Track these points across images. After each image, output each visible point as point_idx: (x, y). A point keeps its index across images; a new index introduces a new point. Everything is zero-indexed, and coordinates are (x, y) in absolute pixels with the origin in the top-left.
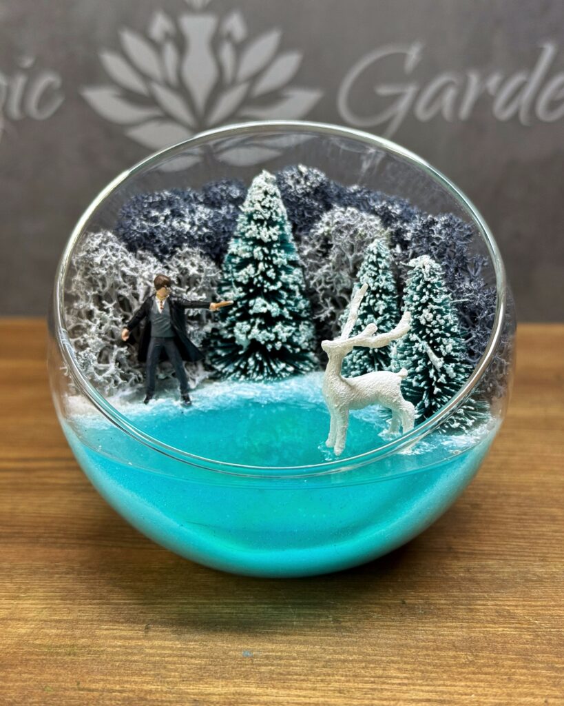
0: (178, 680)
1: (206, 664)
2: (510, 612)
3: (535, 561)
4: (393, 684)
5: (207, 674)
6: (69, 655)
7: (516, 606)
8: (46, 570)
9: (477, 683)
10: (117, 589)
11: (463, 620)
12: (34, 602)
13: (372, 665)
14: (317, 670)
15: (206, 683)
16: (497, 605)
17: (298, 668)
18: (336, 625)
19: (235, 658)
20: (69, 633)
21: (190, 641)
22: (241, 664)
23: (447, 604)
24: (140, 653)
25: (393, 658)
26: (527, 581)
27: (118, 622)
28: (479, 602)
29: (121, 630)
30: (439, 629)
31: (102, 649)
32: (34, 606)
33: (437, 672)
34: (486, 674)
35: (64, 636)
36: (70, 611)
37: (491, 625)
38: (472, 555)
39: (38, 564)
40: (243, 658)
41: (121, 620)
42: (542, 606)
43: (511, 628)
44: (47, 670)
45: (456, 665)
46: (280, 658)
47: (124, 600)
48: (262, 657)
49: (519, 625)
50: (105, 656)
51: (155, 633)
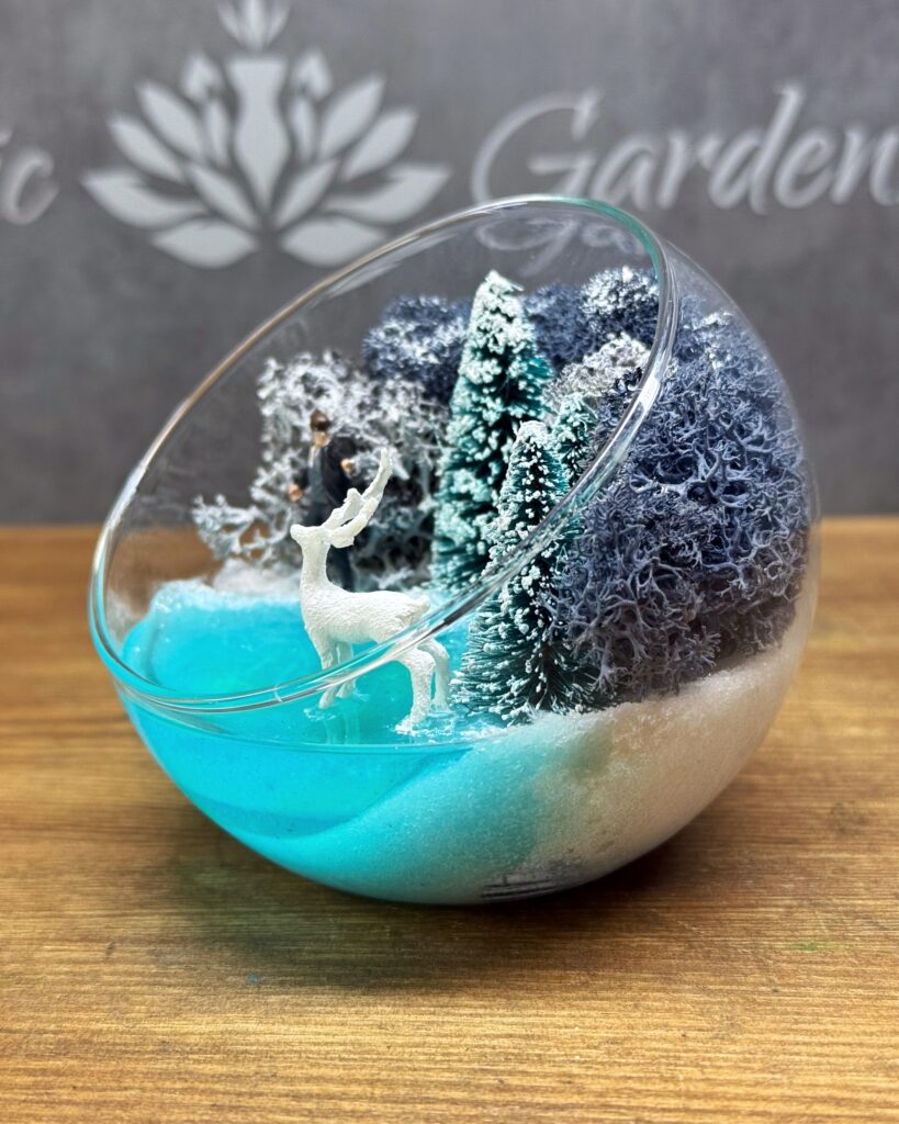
0: (143, 1015)
1: (188, 995)
4: (461, 1015)
5: (189, 1007)
9: (586, 1012)
10: (75, 897)
15: (185, 1019)
18: (393, 938)
19: (232, 984)
21: (172, 964)
24: (94, 981)
27: (70, 941)
29: (72, 951)
30: (545, 941)
31: (39, 977)
33: (531, 999)
34: (602, 999)
37: (625, 934)
40: (245, 985)
41: (75, 938)
42: (707, 907)
43: (655, 937)
45: (560, 989)
48: (273, 983)
49: (668, 934)
50: (42, 986)
51: (121, 955)
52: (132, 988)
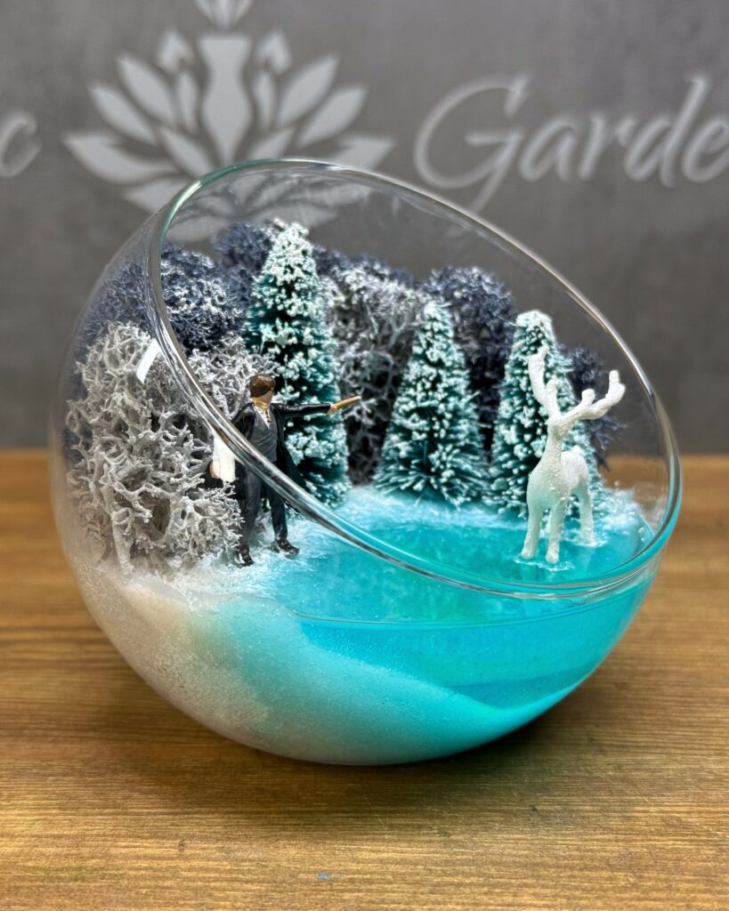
1: (267, 891)
2: (681, 821)
3: (709, 755)
5: (270, 903)
6: (76, 880)
7: (689, 813)
8: (35, 771)
10: (135, 795)
11: (617, 831)
12: (20, 812)
13: (498, 890)
14: (422, 897)
16: (663, 812)
17: (396, 894)
18: (443, 838)
19: (307, 882)
20: (74, 851)
21: (243, 861)
22: (316, 890)
23: (595, 812)
24: (174, 877)
25: (525, 881)
26: (701, 780)
27: (142, 838)
28: (638, 808)
29: (146, 847)
30: (585, 843)
31: (121, 872)
32: (23, 818)
33: (589, 899)
34: (655, 900)
35: (66, 856)
36: (72, 824)
37: (657, 838)
38: (623, 748)
39: (23, 763)
40: (318, 883)
41: (145, 835)
42: (724, 812)
43: (685, 840)
44: (47, 900)
45: (613, 889)
46: (370, 882)
47: (147, 808)
48: (344, 881)
49: (696, 838)
50: (126, 882)
51: (192, 852)
52: (212, 884)
